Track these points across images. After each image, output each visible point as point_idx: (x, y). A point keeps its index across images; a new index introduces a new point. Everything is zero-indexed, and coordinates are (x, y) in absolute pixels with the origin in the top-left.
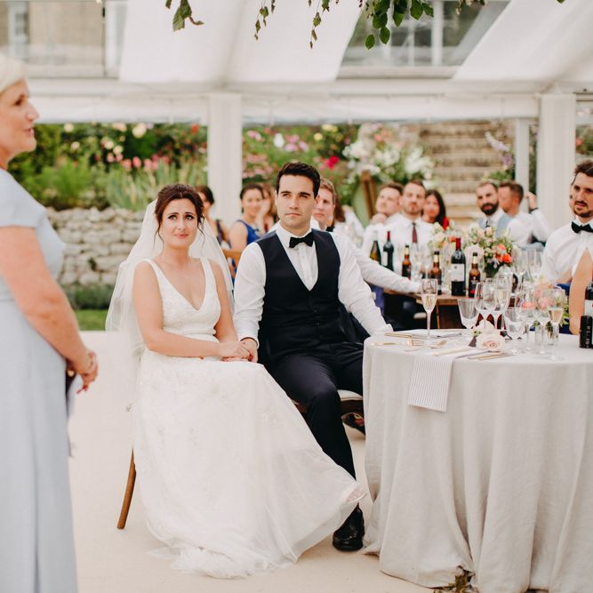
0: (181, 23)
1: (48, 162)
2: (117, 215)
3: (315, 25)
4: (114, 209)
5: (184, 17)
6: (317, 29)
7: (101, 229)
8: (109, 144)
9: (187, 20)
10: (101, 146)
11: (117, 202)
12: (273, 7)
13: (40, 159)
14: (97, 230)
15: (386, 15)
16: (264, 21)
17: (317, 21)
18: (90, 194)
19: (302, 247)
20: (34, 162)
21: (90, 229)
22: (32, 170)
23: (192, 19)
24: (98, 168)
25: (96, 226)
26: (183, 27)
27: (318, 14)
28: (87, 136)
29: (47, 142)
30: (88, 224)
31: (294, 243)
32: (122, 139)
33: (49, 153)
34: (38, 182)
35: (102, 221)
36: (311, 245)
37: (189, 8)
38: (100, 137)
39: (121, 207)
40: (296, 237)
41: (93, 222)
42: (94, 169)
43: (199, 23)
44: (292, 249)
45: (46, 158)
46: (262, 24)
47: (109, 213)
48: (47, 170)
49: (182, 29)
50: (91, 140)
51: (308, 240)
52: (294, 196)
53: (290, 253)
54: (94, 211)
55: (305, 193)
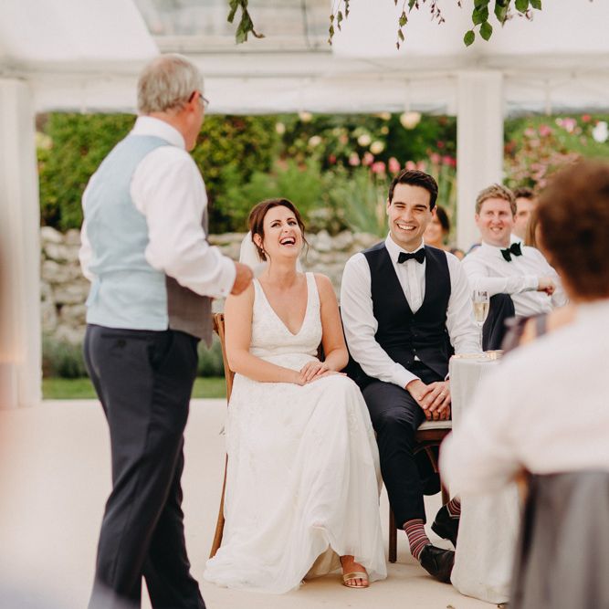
0: (244, 38)
1: (262, 166)
2: (356, 242)
3: (401, 25)
4: (353, 232)
5: (245, 31)
6: (404, 29)
7: (333, 262)
8: (364, 139)
9: (250, 33)
10: (353, 142)
11: (357, 223)
12: (347, 12)
13: (250, 161)
14: (326, 264)
15: (487, 8)
16: (339, 26)
17: (404, 20)
18: (324, 213)
19: (412, 263)
20: (241, 166)
21: (318, 261)
22: (239, 177)
23: (254, 33)
24: (336, 174)
25: (326, 258)
26: (246, 39)
27: (404, 13)
28: (331, 127)
29: (261, 138)
30: (314, 254)
31: (403, 258)
32: (385, 131)
33: (263, 153)
34: (245, 194)
35: (334, 250)
36: (421, 262)
37: (251, 22)
38: (351, 128)
39: (363, 230)
40: (406, 252)
41: (321, 252)
42: (329, 175)
43: (261, 36)
44: (400, 265)
45: (258, 160)
46: (336, 29)
47: (346, 238)
48: (258, 177)
49: (245, 42)
50: (339, 133)
51: (419, 257)
52: (408, 208)
53: (399, 269)
54: (323, 235)
55: (421, 206)
